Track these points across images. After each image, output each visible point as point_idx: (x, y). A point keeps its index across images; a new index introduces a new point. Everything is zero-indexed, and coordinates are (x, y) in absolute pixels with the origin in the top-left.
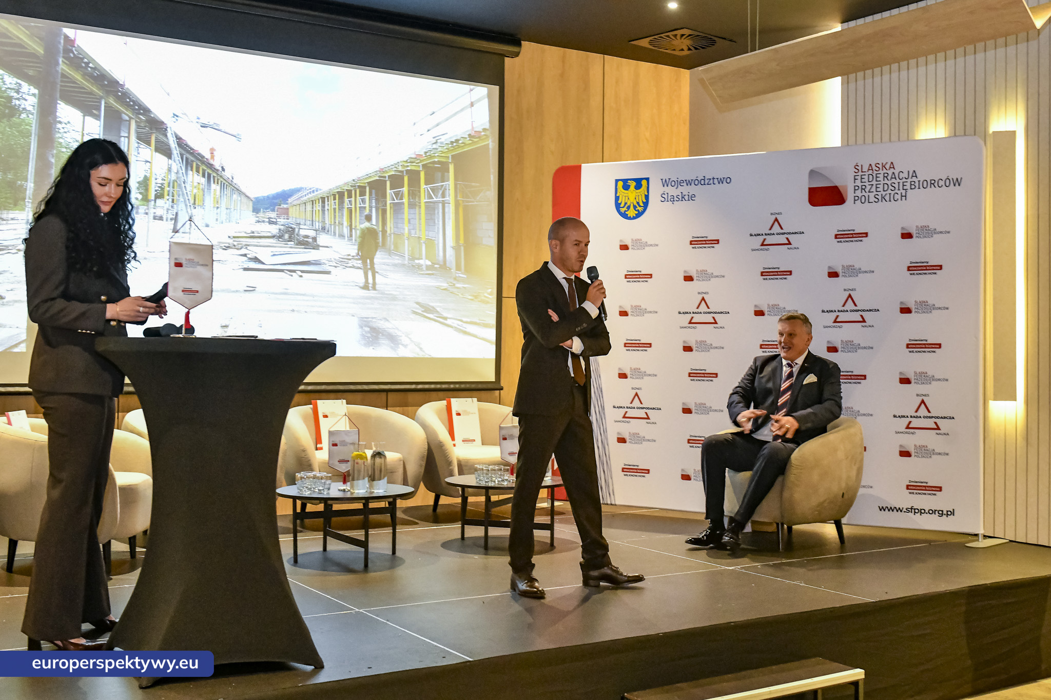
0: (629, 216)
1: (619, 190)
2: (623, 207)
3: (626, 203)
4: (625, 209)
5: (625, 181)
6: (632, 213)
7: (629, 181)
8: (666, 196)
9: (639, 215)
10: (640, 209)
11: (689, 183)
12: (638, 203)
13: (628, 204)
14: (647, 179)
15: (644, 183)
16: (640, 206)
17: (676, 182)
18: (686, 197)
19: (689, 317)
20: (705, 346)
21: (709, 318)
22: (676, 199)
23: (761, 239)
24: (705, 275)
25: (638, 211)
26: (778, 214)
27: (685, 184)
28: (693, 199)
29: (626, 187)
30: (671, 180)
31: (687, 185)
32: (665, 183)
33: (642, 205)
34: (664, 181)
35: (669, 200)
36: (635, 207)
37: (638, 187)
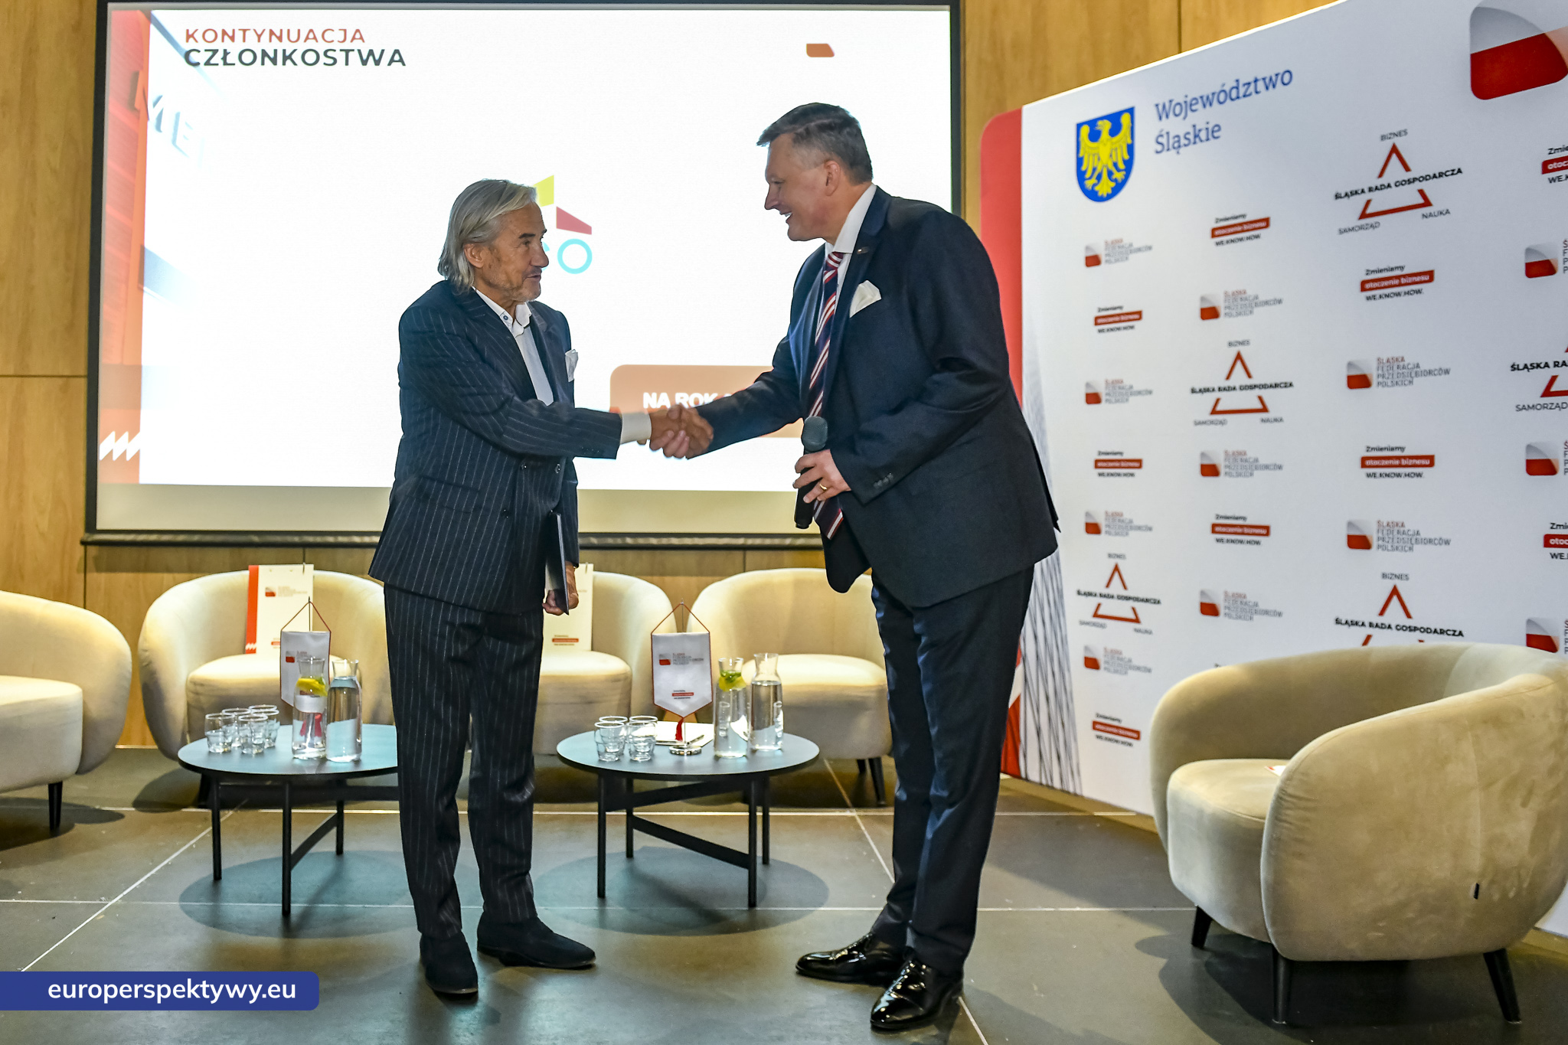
0: (1100, 194)
1: (1082, 145)
2: (1090, 178)
3: (1094, 169)
4: (1094, 181)
5: (1092, 123)
6: (1104, 188)
7: (1100, 123)
8: (1163, 140)
9: (1118, 188)
10: (1119, 176)
11: (1207, 101)
12: (1115, 165)
13: (1099, 170)
14: (1131, 111)
15: (1125, 119)
16: (1119, 170)
17: (1184, 105)
18: (1203, 135)
19: (1209, 399)
20: (1245, 465)
21: (1250, 400)
22: (1183, 141)
23: (1359, 202)
24: (1244, 303)
25: (1116, 180)
26: (1398, 134)
27: (1199, 106)
28: (1216, 134)
29: (1095, 136)
30: (1174, 103)
31: (1204, 106)
32: (1163, 112)
33: (1121, 166)
34: (1161, 107)
35: (1171, 147)
36: (1110, 174)
37: (1115, 131)
